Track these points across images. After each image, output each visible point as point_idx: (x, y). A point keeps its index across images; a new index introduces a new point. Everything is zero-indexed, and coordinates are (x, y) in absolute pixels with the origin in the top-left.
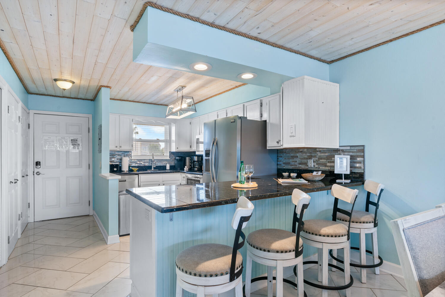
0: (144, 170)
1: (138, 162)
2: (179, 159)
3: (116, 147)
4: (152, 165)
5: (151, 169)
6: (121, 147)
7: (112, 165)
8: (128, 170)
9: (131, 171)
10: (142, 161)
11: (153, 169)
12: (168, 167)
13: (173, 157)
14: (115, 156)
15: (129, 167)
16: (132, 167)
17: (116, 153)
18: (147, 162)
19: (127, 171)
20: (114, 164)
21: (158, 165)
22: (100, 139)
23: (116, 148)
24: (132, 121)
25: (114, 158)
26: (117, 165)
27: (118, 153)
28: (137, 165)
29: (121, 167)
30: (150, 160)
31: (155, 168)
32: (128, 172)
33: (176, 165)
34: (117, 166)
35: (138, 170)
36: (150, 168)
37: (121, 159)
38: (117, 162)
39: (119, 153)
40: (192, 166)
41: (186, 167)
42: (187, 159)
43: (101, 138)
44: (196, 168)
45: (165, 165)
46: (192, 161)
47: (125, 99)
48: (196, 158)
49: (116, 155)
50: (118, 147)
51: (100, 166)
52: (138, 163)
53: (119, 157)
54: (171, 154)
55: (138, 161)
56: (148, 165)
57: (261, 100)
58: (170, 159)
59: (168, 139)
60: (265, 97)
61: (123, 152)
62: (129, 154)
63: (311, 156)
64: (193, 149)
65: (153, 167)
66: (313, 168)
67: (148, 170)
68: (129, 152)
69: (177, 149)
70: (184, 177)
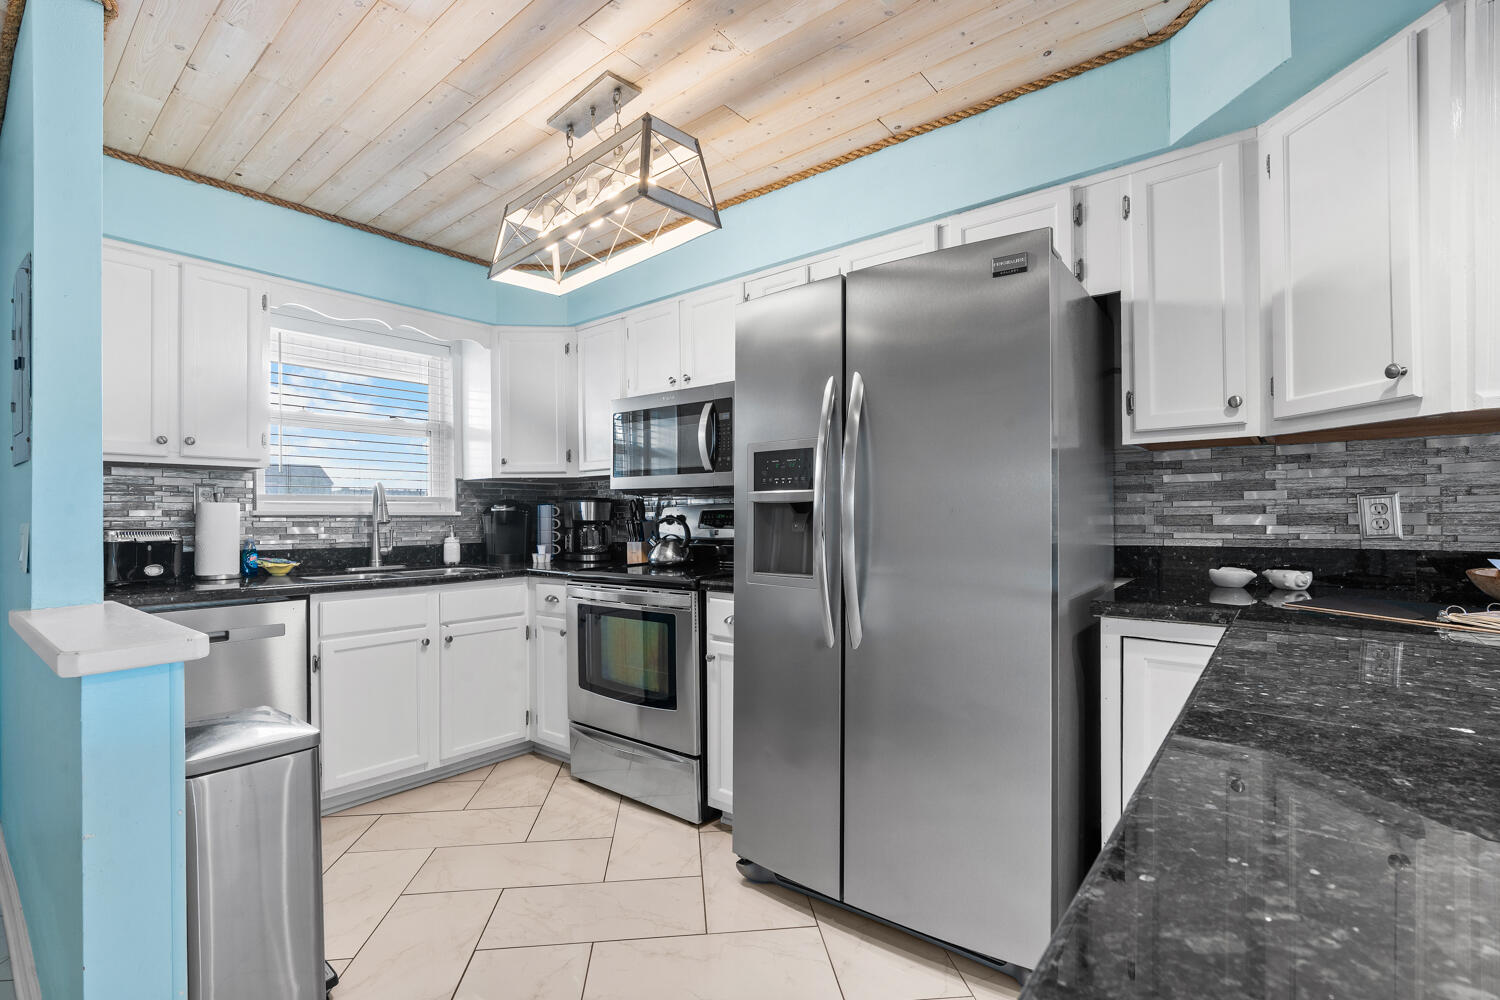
0: (328, 570)
1: (296, 530)
2: (507, 512)
3: (161, 441)
4: (371, 542)
5: (368, 563)
6: (189, 442)
7: (134, 544)
8: (236, 571)
9: (254, 581)
10: (316, 524)
11: (376, 564)
12: (452, 551)
13: (473, 504)
14: (149, 498)
15: (244, 554)
16: (261, 554)
17: (158, 481)
18: (346, 531)
19: (230, 579)
20: (142, 539)
21: (399, 544)
22: (19, 364)
23: (161, 450)
24: (264, 306)
25: (146, 508)
26: (169, 544)
27: (167, 482)
28: (288, 544)
29: (190, 560)
30: (360, 517)
31: (385, 559)
32: (236, 585)
33: (489, 541)
34: (162, 552)
35: (295, 575)
36: (360, 556)
37: (192, 516)
38: (163, 531)
39: (179, 482)
40: (569, 545)
41: (541, 549)
42: (545, 511)
43: (26, 355)
44: (589, 552)
45: (438, 543)
46: (569, 524)
47: (219, 176)
48: (587, 510)
49: (160, 488)
50: (173, 441)
51: (23, 557)
52: (293, 536)
53: (180, 504)
54: (463, 490)
55: (294, 524)
56: (350, 546)
57: (1075, 190)
58: (459, 513)
59: (450, 419)
60: (1114, 166)
61: (207, 472)
62: (240, 484)
63: (1380, 480)
64: (581, 469)
65: (380, 553)
66: (1398, 539)
67: (353, 570)
68: (241, 476)
69: (502, 466)
70: (550, 599)
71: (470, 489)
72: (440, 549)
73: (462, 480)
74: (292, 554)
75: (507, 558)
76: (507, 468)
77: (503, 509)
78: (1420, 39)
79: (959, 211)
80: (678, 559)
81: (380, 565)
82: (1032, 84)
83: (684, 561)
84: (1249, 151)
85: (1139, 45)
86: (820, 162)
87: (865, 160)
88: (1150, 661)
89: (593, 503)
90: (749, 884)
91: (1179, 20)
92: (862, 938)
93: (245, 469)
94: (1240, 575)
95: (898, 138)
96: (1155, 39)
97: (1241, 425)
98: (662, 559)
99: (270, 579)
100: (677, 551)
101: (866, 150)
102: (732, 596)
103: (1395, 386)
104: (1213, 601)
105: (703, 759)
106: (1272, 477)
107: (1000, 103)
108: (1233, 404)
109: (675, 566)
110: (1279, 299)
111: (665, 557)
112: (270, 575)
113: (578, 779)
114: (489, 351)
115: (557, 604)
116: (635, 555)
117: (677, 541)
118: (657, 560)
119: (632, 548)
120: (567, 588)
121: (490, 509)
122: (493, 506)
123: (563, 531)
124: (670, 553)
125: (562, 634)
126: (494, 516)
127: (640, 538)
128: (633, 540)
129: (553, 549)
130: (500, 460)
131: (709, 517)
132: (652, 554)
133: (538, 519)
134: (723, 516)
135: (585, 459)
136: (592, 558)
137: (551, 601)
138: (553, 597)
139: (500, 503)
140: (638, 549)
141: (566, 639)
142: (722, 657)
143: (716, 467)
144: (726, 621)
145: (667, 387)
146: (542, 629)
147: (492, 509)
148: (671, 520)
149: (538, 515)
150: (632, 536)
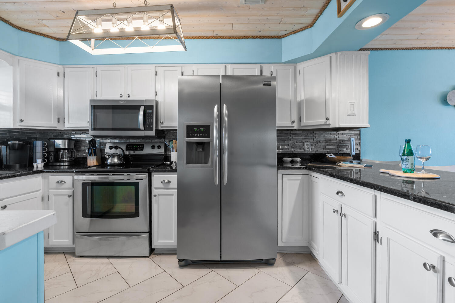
33: (4, 158)
40: (52, 159)
41: (38, 161)
42: (40, 144)
44: (64, 161)
46: (52, 149)
57: (261, 66)
60: (269, 63)
63: (307, 139)
64: (66, 126)
66: (310, 151)
69: (20, 122)
70: (59, 182)
75: (18, 165)
77: (17, 142)
78: (331, 57)
79: (232, 63)
80: (120, 162)
82: (252, 37)
83: (122, 163)
84: (295, 68)
85: (277, 37)
86: (189, 36)
87: (204, 40)
88: (288, 179)
89: (67, 141)
90: (181, 268)
91: (285, 35)
92: (226, 269)
94: (289, 159)
95: (216, 37)
96: (280, 37)
97: (293, 127)
98: (113, 163)
100: (119, 159)
101: (205, 37)
102: (176, 173)
103: (327, 121)
104: (284, 165)
105: (150, 232)
106: (290, 138)
107: (244, 38)
108: (293, 122)
109: (118, 165)
110: (302, 101)
111: (114, 162)
113: (79, 256)
114: (12, 67)
115: (65, 184)
116: (92, 161)
117: (119, 156)
118: (111, 163)
119: (90, 159)
120: (73, 177)
121: (8, 143)
122: (10, 141)
123: (48, 153)
124: (116, 160)
125: (69, 196)
126: (8, 146)
127: (95, 155)
128: (91, 156)
129: (43, 161)
130: (19, 120)
131: (130, 147)
132: (108, 161)
133: (35, 147)
134: (137, 146)
135: (69, 122)
136: (66, 164)
137: (60, 183)
138: (62, 181)
139: (15, 140)
140: (93, 159)
141: (71, 198)
142: (159, 195)
143: (145, 129)
144: (162, 182)
145: (118, 98)
146: (53, 196)
147: (9, 143)
148: (117, 148)
149: (35, 146)
150: (90, 154)
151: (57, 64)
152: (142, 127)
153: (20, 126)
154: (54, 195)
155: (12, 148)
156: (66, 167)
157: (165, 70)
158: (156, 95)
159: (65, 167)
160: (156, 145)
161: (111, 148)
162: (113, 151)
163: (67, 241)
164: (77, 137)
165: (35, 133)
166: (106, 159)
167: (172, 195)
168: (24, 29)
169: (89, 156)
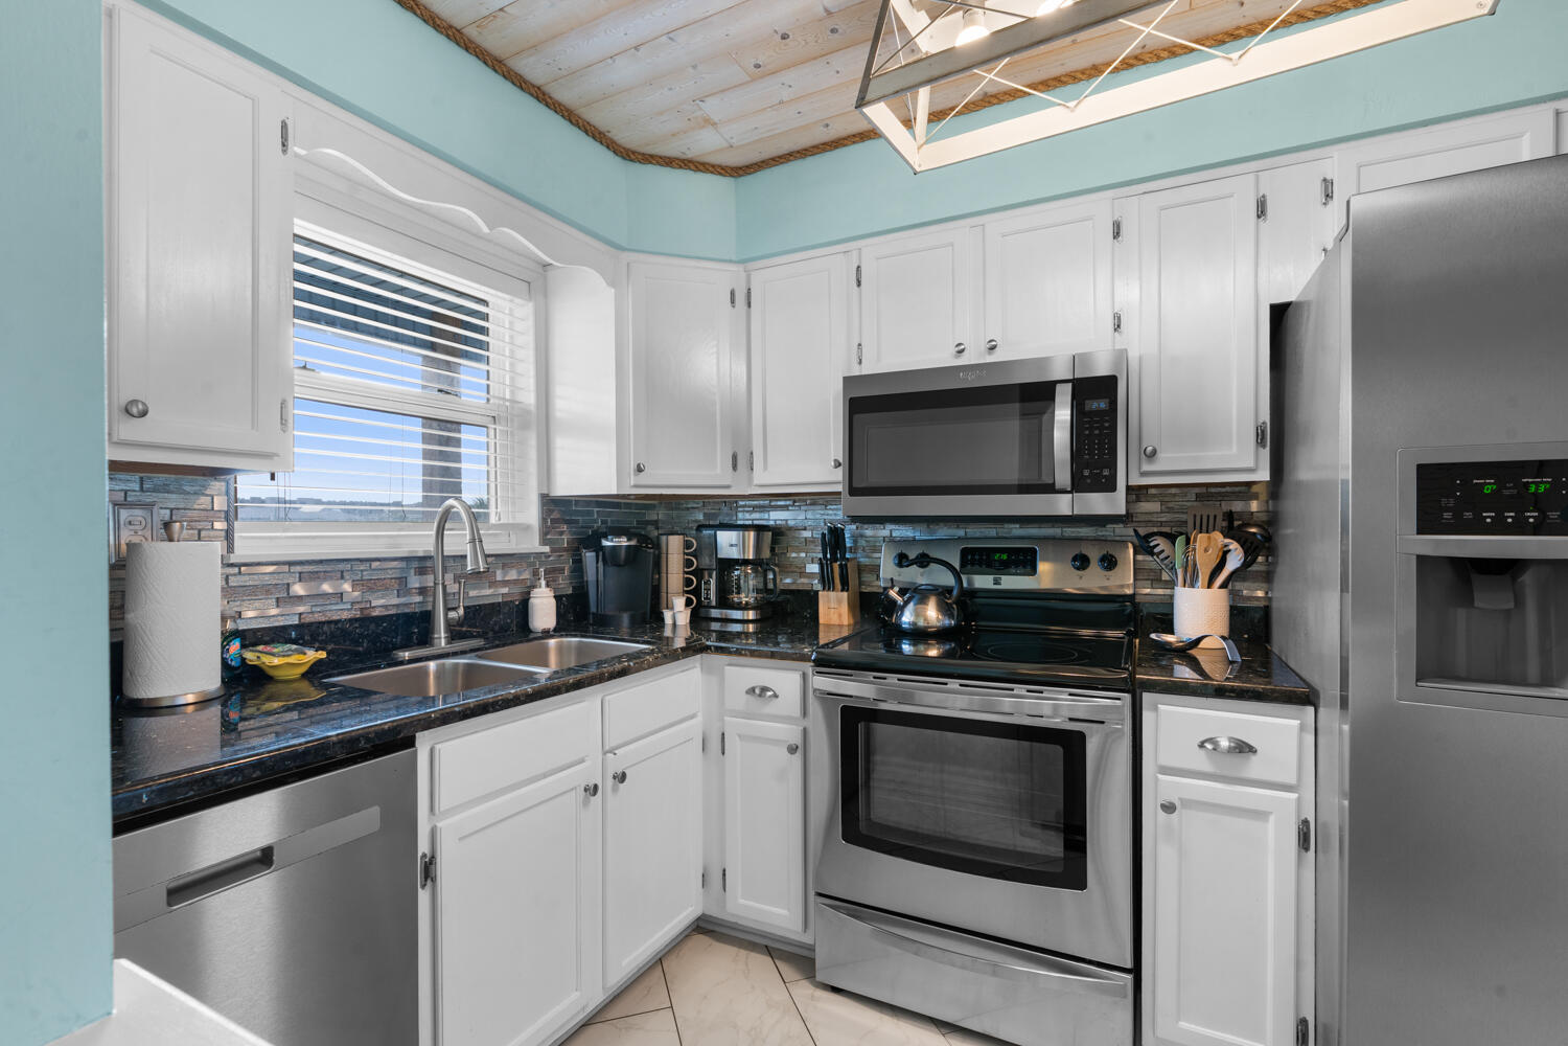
1: (303, 588)
4: (430, 602)
5: (430, 641)
8: (212, 682)
9: (245, 695)
11: (443, 640)
12: (543, 610)
15: (228, 643)
18: (385, 585)
24: (284, 145)
28: (292, 614)
31: (455, 631)
33: (592, 592)
36: (407, 627)
42: (675, 545)
44: (744, 606)
52: (299, 599)
54: (549, 512)
55: (300, 577)
56: (393, 611)
58: (547, 549)
59: (529, 398)
61: (137, 477)
62: (204, 501)
64: (756, 482)
65: (447, 620)
67: (407, 655)
68: (205, 487)
69: (635, 475)
70: (757, 691)
71: (557, 509)
72: (523, 608)
73: (547, 495)
74: (304, 634)
75: (625, 619)
76: (643, 479)
77: (623, 542)
81: (448, 643)
83: (953, 626)
89: (752, 534)
93: (215, 473)
98: (921, 623)
99: (272, 688)
100: (944, 608)
105: (1136, 971)
109: (940, 635)
111: (926, 619)
112: (270, 679)
113: (828, 985)
114: (613, 290)
115: (775, 700)
116: (835, 612)
117: (942, 593)
118: (914, 624)
119: (829, 601)
120: (804, 676)
121: (600, 542)
122: (606, 537)
123: (698, 573)
124: (932, 614)
125: (792, 750)
126: (601, 553)
127: (845, 586)
128: (829, 589)
129: (688, 603)
130: (633, 466)
131: (977, 557)
132: (902, 614)
133: (664, 556)
134: (1005, 557)
135: (765, 468)
136: (751, 615)
137: (760, 695)
138: (764, 689)
139: (618, 532)
140: (839, 602)
141: (797, 758)
142: (1188, 804)
143: (1079, 485)
144: (1202, 745)
145: (943, 358)
146: (737, 738)
147: (606, 543)
148: (923, 561)
149: (664, 551)
150: (827, 582)
151: (731, 261)
152: (1063, 477)
153: (636, 486)
154: (740, 736)
155: (609, 558)
156: (751, 626)
157: (1163, 209)
158: (1117, 327)
159: (748, 628)
160: (1094, 554)
161: (902, 560)
162: (915, 575)
163: (784, 912)
164: (776, 517)
165: (652, 507)
166: (892, 608)
167: (1260, 815)
168: (643, 154)
169: (824, 589)
